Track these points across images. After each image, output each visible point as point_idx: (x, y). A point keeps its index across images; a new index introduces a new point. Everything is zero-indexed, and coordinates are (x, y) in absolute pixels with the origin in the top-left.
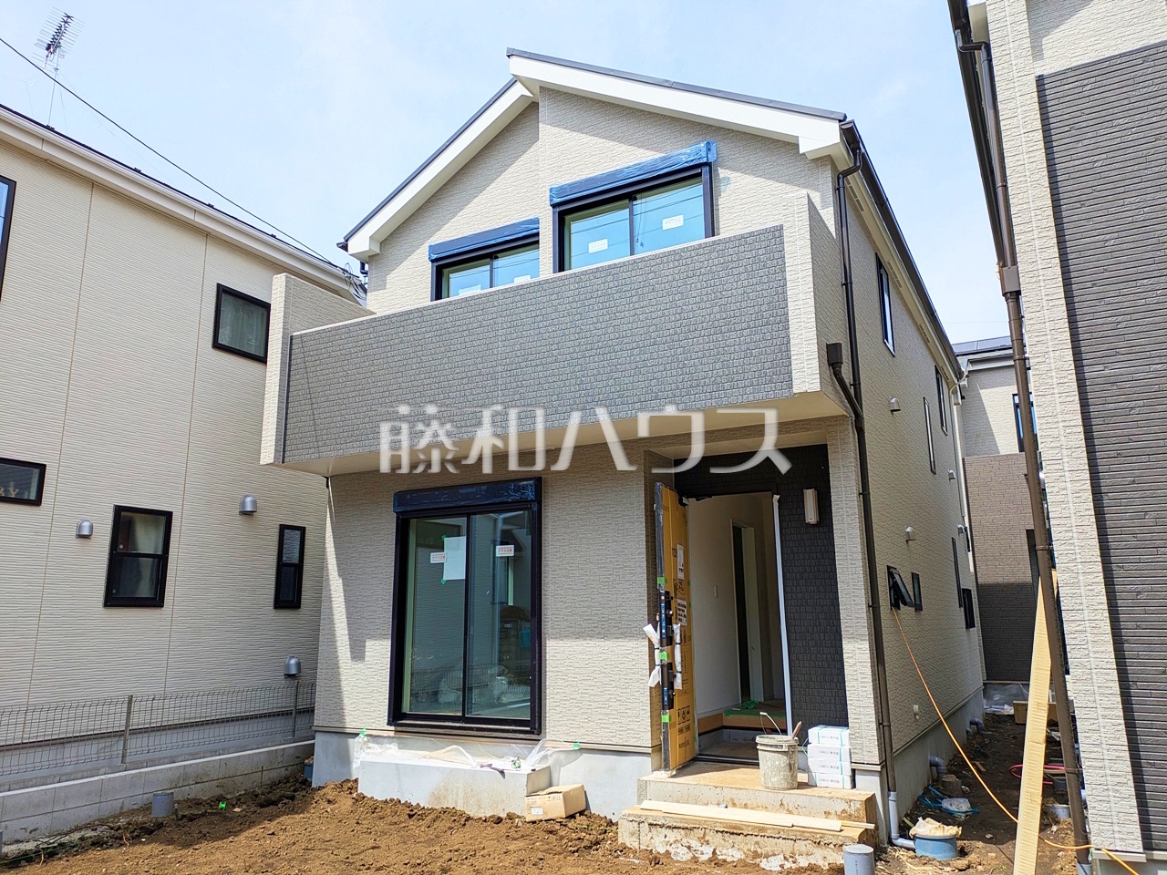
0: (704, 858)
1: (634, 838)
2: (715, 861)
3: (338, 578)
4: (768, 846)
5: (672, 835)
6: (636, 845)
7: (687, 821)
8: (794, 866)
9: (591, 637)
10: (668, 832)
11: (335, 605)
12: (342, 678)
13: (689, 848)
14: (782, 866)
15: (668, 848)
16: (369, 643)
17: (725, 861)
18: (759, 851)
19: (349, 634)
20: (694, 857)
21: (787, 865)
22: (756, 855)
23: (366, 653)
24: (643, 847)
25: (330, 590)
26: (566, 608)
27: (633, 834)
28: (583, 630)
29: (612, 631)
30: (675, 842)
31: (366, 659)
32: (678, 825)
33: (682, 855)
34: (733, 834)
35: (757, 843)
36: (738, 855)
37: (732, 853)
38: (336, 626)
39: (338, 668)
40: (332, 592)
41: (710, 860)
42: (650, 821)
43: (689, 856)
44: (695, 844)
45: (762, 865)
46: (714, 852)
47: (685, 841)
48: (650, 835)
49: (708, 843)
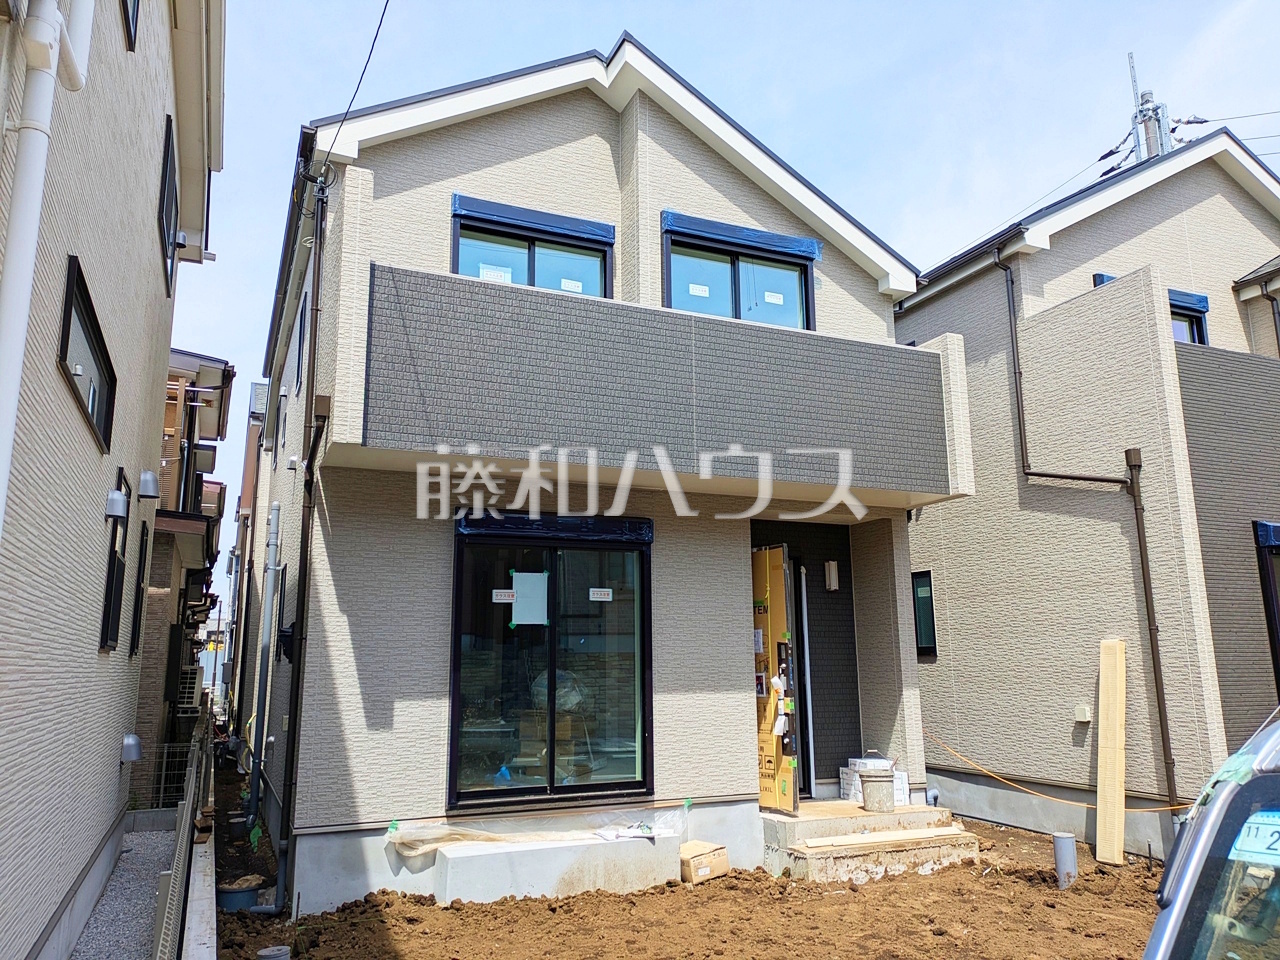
0: (879, 877)
1: (822, 874)
2: (887, 877)
3: (339, 614)
4: (923, 855)
5: (853, 864)
6: (824, 879)
7: (864, 848)
8: (940, 867)
9: (702, 690)
10: (849, 861)
11: (334, 652)
12: (352, 754)
13: (867, 871)
14: (932, 869)
15: (851, 875)
16: (399, 706)
17: (894, 875)
18: (917, 861)
19: (362, 693)
20: (871, 879)
21: (936, 867)
22: (916, 865)
23: (395, 719)
24: (830, 880)
25: (324, 631)
26: (675, 660)
27: (821, 871)
28: (692, 683)
29: (722, 683)
30: (855, 869)
31: (395, 726)
32: (858, 853)
33: (861, 879)
34: (897, 852)
35: (915, 855)
36: (903, 868)
37: (897, 869)
38: (337, 682)
39: (343, 740)
40: (329, 634)
41: (883, 877)
42: (835, 855)
43: (867, 879)
44: (871, 867)
45: (920, 872)
46: (886, 871)
47: (863, 866)
48: (835, 868)
49: (881, 863)
